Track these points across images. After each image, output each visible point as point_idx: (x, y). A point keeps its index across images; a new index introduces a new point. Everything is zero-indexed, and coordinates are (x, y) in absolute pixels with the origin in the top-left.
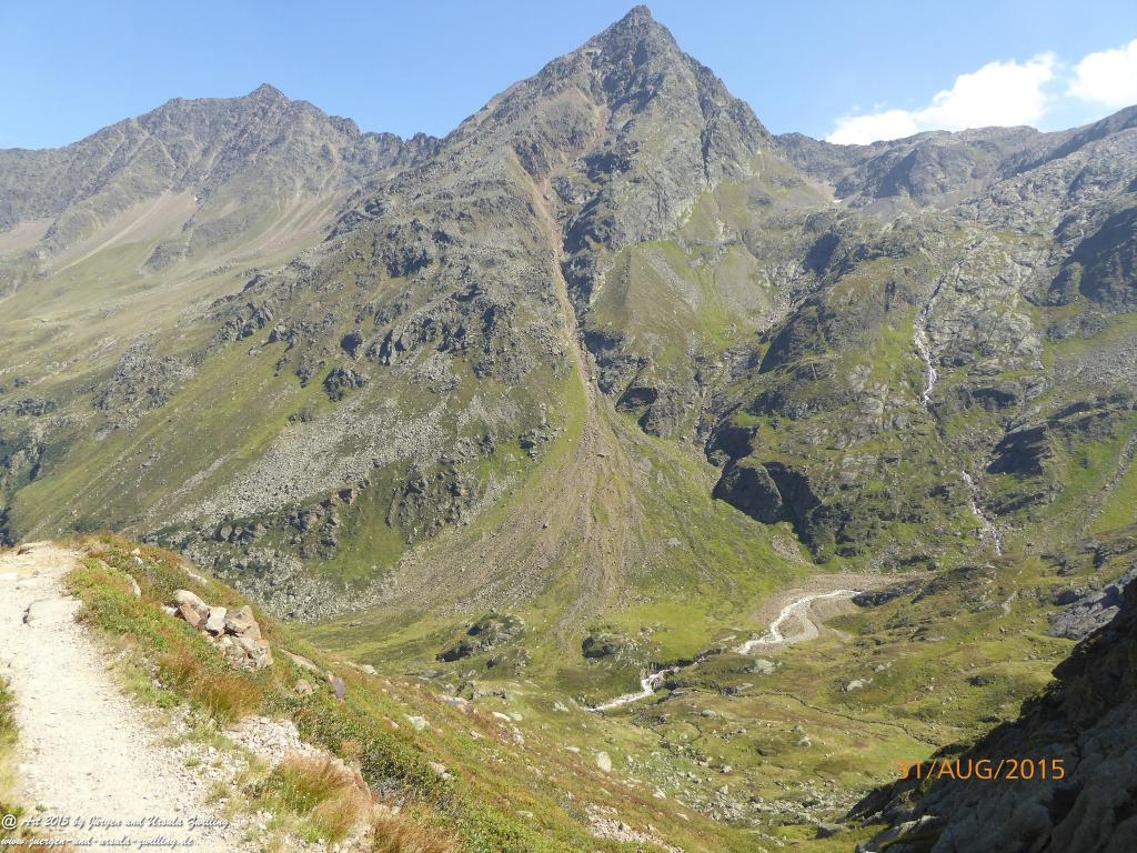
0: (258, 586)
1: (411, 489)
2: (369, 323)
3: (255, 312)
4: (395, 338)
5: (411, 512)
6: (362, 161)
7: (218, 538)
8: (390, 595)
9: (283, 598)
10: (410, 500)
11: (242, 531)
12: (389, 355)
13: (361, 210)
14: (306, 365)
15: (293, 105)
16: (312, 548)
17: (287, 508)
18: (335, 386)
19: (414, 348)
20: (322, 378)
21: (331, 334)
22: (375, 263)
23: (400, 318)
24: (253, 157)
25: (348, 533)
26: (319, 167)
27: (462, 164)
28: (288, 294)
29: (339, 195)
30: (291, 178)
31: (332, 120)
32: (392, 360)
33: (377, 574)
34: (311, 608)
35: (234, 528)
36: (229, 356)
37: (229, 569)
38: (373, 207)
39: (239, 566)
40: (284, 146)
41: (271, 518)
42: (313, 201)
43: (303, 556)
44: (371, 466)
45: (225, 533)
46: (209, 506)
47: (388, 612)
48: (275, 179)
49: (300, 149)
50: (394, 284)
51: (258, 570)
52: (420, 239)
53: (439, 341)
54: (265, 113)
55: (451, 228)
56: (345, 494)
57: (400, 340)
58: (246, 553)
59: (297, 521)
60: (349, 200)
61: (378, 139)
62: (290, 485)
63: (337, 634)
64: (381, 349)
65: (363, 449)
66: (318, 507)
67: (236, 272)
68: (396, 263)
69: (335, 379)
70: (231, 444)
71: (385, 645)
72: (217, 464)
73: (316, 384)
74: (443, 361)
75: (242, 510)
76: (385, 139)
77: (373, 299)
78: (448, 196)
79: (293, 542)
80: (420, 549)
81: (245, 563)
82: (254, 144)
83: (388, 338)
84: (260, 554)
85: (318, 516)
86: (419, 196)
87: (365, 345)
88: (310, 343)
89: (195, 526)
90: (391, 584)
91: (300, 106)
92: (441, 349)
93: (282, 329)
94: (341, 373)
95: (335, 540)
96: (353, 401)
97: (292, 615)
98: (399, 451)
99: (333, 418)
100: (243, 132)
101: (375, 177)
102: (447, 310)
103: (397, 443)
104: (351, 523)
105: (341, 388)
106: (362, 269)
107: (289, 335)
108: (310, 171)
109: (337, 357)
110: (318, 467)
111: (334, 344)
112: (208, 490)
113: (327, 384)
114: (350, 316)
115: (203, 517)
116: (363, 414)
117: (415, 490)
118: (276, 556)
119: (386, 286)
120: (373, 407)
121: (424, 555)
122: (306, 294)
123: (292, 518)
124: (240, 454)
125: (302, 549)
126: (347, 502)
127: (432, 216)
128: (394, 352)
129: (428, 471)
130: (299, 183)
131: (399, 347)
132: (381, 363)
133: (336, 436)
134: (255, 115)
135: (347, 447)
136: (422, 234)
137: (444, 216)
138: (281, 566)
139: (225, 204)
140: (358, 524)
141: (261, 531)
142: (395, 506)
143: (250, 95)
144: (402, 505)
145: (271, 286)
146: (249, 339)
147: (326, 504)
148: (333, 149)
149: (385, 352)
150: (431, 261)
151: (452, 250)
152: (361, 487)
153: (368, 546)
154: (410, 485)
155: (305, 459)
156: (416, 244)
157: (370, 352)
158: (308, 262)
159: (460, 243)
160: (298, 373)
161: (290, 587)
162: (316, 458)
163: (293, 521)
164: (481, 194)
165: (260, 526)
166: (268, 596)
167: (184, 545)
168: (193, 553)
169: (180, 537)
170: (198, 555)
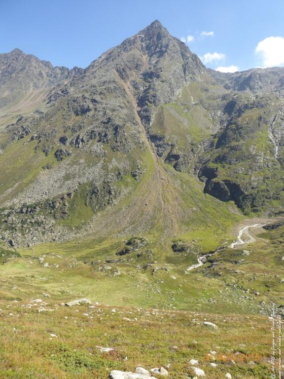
0: (39, 230)
1: (94, 192)
2: (69, 133)
3: (24, 129)
4: (81, 138)
5: (95, 201)
6: (54, 77)
7: (22, 212)
8: (91, 232)
9: (50, 234)
10: (93, 196)
11: (30, 209)
12: (79, 144)
13: (60, 92)
14: (47, 148)
15: (27, 56)
16: (58, 215)
17: (47, 200)
18: (59, 155)
19: (88, 141)
20: (54, 153)
21: (55, 137)
22: (69, 111)
23: (81, 130)
24: (14, 75)
25: (72, 209)
26: (38, 79)
27: (97, 75)
28: (36, 123)
29: (47, 89)
30: (28, 83)
31: (42, 62)
32: (80, 146)
33: (84, 224)
34: (61, 237)
35: (27, 208)
36: (15, 146)
37: (27, 224)
38: (64, 91)
39: (31, 222)
40: (25, 71)
41: (41, 204)
42: (38, 91)
43: (55, 218)
44: (78, 184)
45: (24, 210)
46: (16, 201)
47: (92, 237)
48: (23, 83)
49: (31, 72)
50: (77, 118)
51: (38, 224)
52: (86, 102)
53: (98, 138)
54: (17, 59)
55: (98, 98)
56: (69, 195)
57: (83, 138)
58: (33, 218)
59: (52, 205)
61: (60, 69)
62: (47, 192)
63: (74, 246)
64: (76, 142)
65: (74, 178)
66: (60, 200)
67: (12, 116)
68: (77, 111)
69: (59, 153)
70: (21, 177)
71: (94, 250)
72: (17, 185)
73: (51, 155)
74: (100, 145)
75: (29, 202)
77: (70, 124)
78: (94, 86)
79: (51, 213)
80: (99, 214)
81: (33, 221)
82: (14, 70)
83: (78, 138)
84: (38, 218)
85: (60, 203)
86: (83, 87)
87: (69, 140)
88: (47, 140)
89: (11, 208)
90: (90, 227)
91: (30, 56)
92: (99, 141)
93: (36, 135)
94: (61, 151)
95: (67, 212)
96: (67, 161)
97: (54, 240)
98: (88, 178)
99: (60, 167)
100: (9, 66)
102: (99, 127)
103: (86, 176)
104: (72, 205)
105: (61, 156)
106: (64, 113)
107: (39, 137)
108: (35, 80)
109: (58, 144)
110: (57, 185)
111: (56, 140)
112: (15, 195)
113: (56, 155)
114: (62, 130)
115: (14, 205)
116: (72, 166)
117: (95, 193)
118: (45, 218)
119: (73, 120)
120: (75, 163)
121: (101, 217)
122: (43, 123)
123: (50, 204)
124: (25, 181)
125: (54, 215)
126: (70, 197)
127: (89, 93)
128: (81, 143)
129: (100, 185)
130: (31, 85)
131: (82, 141)
132: (76, 147)
133: (63, 174)
134: (13, 60)
135: (67, 177)
136: (86, 100)
137: (94, 93)
138: (47, 222)
139: (5, 92)
140: (75, 206)
141: (38, 209)
142: (88, 199)
143: (11, 52)
144: (91, 198)
145: (29, 120)
146: (23, 139)
147: (62, 199)
148: (44, 73)
149: (77, 142)
150: (91, 110)
151: (98, 106)
152: (75, 192)
153: (80, 214)
154: (93, 191)
155: (51, 182)
156: (85, 103)
157: (71, 143)
158: (43, 111)
159: (101, 103)
160: (44, 151)
161: (52, 230)
162: (56, 182)
163: (50, 206)
164: (107, 85)
165: (38, 208)
166: (43, 233)
167: (8, 215)
168: (13, 218)
169: (6, 212)
170: (14, 219)
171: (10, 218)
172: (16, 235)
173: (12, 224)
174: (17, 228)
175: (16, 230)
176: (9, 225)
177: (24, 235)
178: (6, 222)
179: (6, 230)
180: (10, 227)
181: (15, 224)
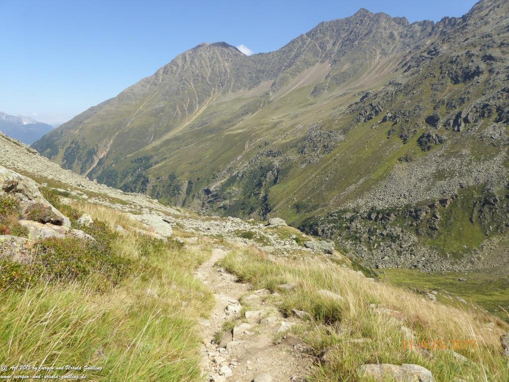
0: (393, 247)
1: (487, 202)
2: (442, 109)
3: (373, 108)
4: (463, 116)
5: (488, 216)
6: (411, 37)
7: (369, 218)
8: (480, 266)
9: (408, 256)
10: (486, 209)
11: (383, 216)
12: (459, 125)
13: (425, 54)
14: (406, 132)
15: (376, 15)
16: (423, 230)
17: (407, 206)
18: (424, 143)
19: (476, 121)
20: (416, 139)
21: (419, 116)
23: (464, 105)
24: (356, 43)
25: (445, 224)
27: (490, 20)
28: (390, 98)
29: (399, 55)
30: (374, 50)
31: (395, 19)
32: (462, 128)
33: (468, 251)
34: (427, 264)
35: (378, 214)
36: (361, 130)
37: (376, 236)
38: (432, 51)
39: (382, 234)
40: (371, 35)
41: (399, 211)
42: (386, 59)
43: (418, 233)
44: (458, 187)
45: (373, 216)
46: (361, 202)
47: (483, 277)
48: (367, 51)
49: (379, 35)
50: (456, 87)
51: (393, 238)
52: (472, 61)
53: (495, 116)
54: (362, 21)
55: (496, 52)
56: (443, 202)
57: (467, 117)
58: (385, 228)
59: (414, 214)
60: (405, 57)
61: (420, 24)
62: (407, 194)
63: (451, 284)
64: (454, 122)
66: (427, 207)
67: (353, 94)
68: (457, 76)
69: (425, 139)
70: (368, 172)
71: (490, 298)
72: (362, 181)
73: (412, 142)
74: (500, 128)
75: (380, 205)
76: (424, 24)
77: (445, 96)
78: (489, 36)
79: (412, 225)
80: (495, 240)
81: (385, 233)
82: (357, 36)
83: (459, 115)
84: (393, 229)
85: (427, 213)
86: (467, 39)
87: (442, 120)
88: (407, 121)
89: (355, 211)
90: (479, 258)
91: (379, 15)
92: (497, 121)
93: (390, 115)
94: (429, 136)
95: (438, 228)
96: (437, 151)
97: (415, 266)
98: (476, 179)
99: (426, 160)
100: (351, 32)
101: (420, 43)
102: (499, 98)
103: (474, 175)
104: (448, 218)
105: (429, 144)
106: (435, 81)
107: (394, 117)
108: (384, 46)
109: (423, 128)
110: (424, 185)
111: (421, 121)
112: (359, 193)
113: (420, 142)
114: (430, 106)
115: (359, 207)
116: (448, 158)
117: (490, 203)
118: (402, 232)
119: (449, 90)
120: (448, 155)
121: (499, 244)
122: (400, 97)
123: (411, 212)
124: (373, 176)
125: (417, 230)
126: (444, 206)
127: (479, 48)
128: (463, 124)
129: (499, 192)
130: (378, 52)
131: (466, 120)
132: (454, 130)
133: (433, 169)
134: (357, 23)
135: (440, 175)
136: (474, 58)
137: (488, 47)
138: (406, 238)
139: (344, 65)
140: (452, 220)
141: (393, 217)
142: (476, 212)
143: (355, 15)
144: (481, 211)
145: (381, 95)
146: (371, 121)
147: (432, 206)
148: (396, 33)
149: (456, 123)
150: (482, 72)
151: (496, 65)
152: (453, 198)
153: (460, 233)
154: (486, 200)
155: (413, 180)
156: (471, 64)
157: (446, 124)
158: (400, 82)
159: (502, 60)
160: (401, 137)
161: (412, 250)
162: (421, 180)
163: (411, 214)
165: (392, 215)
166: (399, 253)
167: (352, 220)
168: (357, 224)
169: (348, 215)
170: (359, 226)
171: (353, 223)
172: (360, 248)
173: (356, 233)
174: (362, 240)
175: (360, 241)
176: (352, 233)
177: (371, 250)
178: (348, 228)
179: (347, 239)
180: (353, 236)
181: (360, 233)
